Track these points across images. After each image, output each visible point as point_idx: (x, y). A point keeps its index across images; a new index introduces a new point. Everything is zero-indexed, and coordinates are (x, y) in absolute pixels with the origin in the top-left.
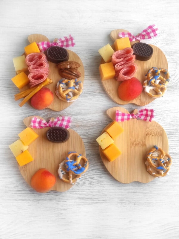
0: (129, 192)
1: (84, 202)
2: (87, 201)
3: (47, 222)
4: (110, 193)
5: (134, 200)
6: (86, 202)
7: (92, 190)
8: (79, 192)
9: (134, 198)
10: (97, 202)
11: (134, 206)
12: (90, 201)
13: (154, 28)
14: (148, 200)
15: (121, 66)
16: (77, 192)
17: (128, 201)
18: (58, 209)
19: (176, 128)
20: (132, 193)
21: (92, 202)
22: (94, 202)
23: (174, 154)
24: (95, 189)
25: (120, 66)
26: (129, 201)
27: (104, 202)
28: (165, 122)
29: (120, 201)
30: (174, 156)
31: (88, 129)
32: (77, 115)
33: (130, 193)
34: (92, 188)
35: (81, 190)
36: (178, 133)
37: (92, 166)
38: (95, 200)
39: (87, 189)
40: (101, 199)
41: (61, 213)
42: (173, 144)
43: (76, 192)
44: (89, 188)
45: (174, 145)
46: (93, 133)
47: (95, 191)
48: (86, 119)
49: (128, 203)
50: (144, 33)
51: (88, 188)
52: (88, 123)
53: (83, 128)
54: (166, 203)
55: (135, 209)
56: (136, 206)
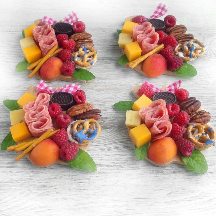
1: (111, 170)
2: (116, 169)
3: (66, 193)
5: (173, 167)
6: (115, 170)
8: (105, 158)
10: (127, 170)
11: (173, 174)
13: (162, 6)
16: (103, 158)
18: (79, 177)
19: (212, 92)
21: (121, 169)
22: (124, 169)
23: (213, 118)
26: (167, 168)
27: (136, 169)
28: (199, 87)
29: (156, 169)
30: (214, 120)
31: (116, 92)
32: (104, 80)
34: (121, 154)
35: (108, 155)
36: (215, 97)
37: (121, 130)
38: (124, 167)
39: (116, 155)
40: (133, 166)
41: (84, 183)
42: (211, 107)
45: (213, 108)
46: (122, 96)
47: (124, 156)
48: (114, 83)
49: (165, 171)
52: (117, 87)
53: (111, 91)
54: (212, 171)
55: (175, 178)
56: (176, 175)
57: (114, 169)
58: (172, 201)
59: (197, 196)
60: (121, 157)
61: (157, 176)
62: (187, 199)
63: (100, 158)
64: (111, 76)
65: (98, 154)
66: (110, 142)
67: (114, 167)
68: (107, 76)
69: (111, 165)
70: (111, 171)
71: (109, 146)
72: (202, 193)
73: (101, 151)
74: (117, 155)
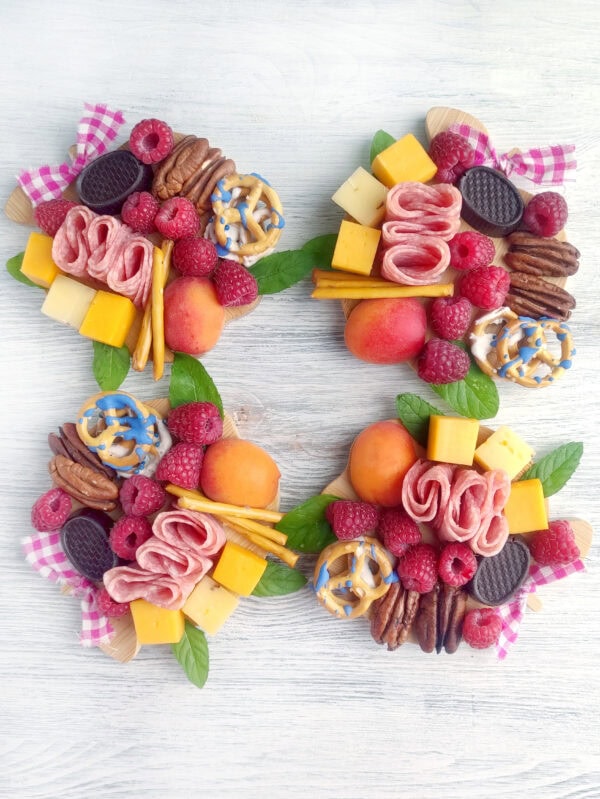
0: (458, 669)
1: (308, 695)
2: (319, 693)
4: (395, 668)
5: (473, 696)
6: (316, 696)
7: (337, 655)
8: (292, 662)
9: (473, 690)
10: (350, 697)
11: (471, 713)
12: (326, 691)
14: (517, 699)
15: (400, 234)
16: (286, 662)
17: (452, 698)
20: (466, 672)
21: (334, 694)
22: (341, 694)
24: (345, 656)
25: (398, 231)
26: (456, 698)
27: (373, 696)
29: (428, 698)
31: (329, 457)
33: (460, 671)
34: (335, 651)
35: (300, 655)
38: (341, 689)
39: (319, 653)
40: (365, 688)
41: (234, 727)
43: (282, 660)
44: (329, 651)
47: (343, 659)
49: (451, 703)
50: (529, 161)
51: (322, 650)
53: (314, 454)
54: (578, 709)
55: (474, 725)
56: (478, 716)
57: (313, 693)
58: (458, 782)
59: (526, 773)
60: (334, 661)
61: (430, 716)
62: (497, 780)
63: (278, 662)
64: (313, 397)
65: (272, 651)
66: (306, 615)
67: (316, 687)
68: (302, 397)
69: (306, 682)
70: (306, 698)
71: (303, 629)
72: (540, 765)
73: (281, 641)
74: (324, 653)
